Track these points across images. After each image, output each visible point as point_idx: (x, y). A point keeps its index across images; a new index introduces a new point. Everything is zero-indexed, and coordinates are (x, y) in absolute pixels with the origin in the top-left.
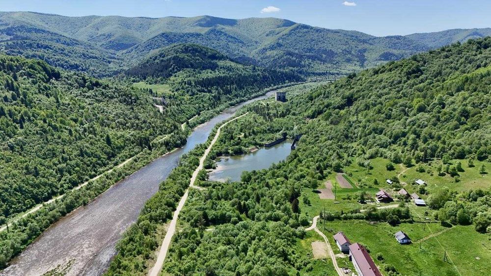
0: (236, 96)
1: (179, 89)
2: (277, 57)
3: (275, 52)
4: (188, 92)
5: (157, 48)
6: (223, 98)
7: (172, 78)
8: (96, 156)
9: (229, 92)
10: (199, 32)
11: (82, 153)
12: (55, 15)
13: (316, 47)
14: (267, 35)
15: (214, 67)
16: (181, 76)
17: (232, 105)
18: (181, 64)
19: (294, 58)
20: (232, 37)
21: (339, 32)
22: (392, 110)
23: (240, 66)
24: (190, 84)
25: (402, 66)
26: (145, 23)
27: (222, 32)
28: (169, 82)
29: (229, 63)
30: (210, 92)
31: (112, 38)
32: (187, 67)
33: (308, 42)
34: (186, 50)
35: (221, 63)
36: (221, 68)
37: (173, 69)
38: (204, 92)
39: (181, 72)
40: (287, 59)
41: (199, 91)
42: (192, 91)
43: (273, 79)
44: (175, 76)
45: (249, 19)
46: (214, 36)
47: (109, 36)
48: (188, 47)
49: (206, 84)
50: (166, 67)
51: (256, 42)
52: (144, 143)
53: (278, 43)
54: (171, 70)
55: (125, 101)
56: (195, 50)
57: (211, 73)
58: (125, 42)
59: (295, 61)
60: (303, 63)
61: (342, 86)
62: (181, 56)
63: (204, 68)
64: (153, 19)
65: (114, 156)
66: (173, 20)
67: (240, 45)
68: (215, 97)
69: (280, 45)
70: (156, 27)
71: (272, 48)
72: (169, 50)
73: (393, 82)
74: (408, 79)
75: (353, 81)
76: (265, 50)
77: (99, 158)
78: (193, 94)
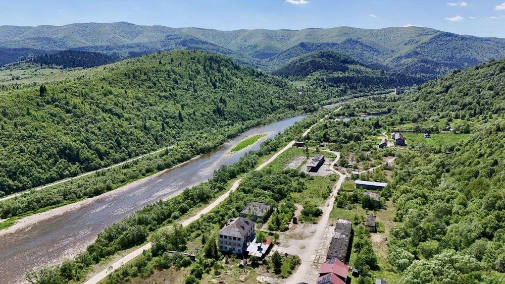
0: (361, 91)
1: (313, 84)
2: (411, 64)
3: (410, 60)
4: (320, 86)
5: (296, 56)
6: (349, 92)
7: (309, 77)
8: (266, 108)
9: (355, 88)
10: (335, 42)
11: (260, 105)
12: (213, 30)
13: (458, 56)
14: (406, 44)
15: (344, 70)
16: (316, 75)
17: (355, 97)
18: (316, 66)
19: (429, 66)
20: (367, 46)
21: (490, 41)
22: (470, 90)
23: (370, 70)
24: (322, 80)
25: (499, 63)
26: (286, 34)
27: (358, 42)
28: (306, 79)
29: (358, 67)
30: (338, 86)
31: (258, 49)
32: (322, 68)
33: (449, 50)
34: (322, 56)
35: (351, 67)
36: (351, 70)
37: (310, 70)
38: (334, 87)
39: (316, 72)
40: (420, 66)
41: (330, 86)
42: (324, 86)
43: (400, 82)
44: (311, 75)
45: (388, 28)
46: (350, 46)
47: (255, 46)
48: (324, 53)
49: (336, 81)
50: (305, 68)
51: (393, 51)
52: (291, 107)
53: (414, 52)
54: (308, 71)
55: (278, 85)
56: (330, 56)
57: (341, 74)
58: (268, 52)
59: (429, 68)
60: (438, 70)
61: (446, 79)
62: (317, 60)
63: (336, 70)
64: (293, 31)
65: (275, 110)
66: (312, 32)
67: (375, 53)
68: (342, 90)
69: (416, 53)
70: (296, 38)
71: (408, 56)
72: (307, 56)
73: (487, 74)
74: (501, 72)
75: (456, 75)
76: (399, 57)
77: (268, 110)
78: (325, 88)
